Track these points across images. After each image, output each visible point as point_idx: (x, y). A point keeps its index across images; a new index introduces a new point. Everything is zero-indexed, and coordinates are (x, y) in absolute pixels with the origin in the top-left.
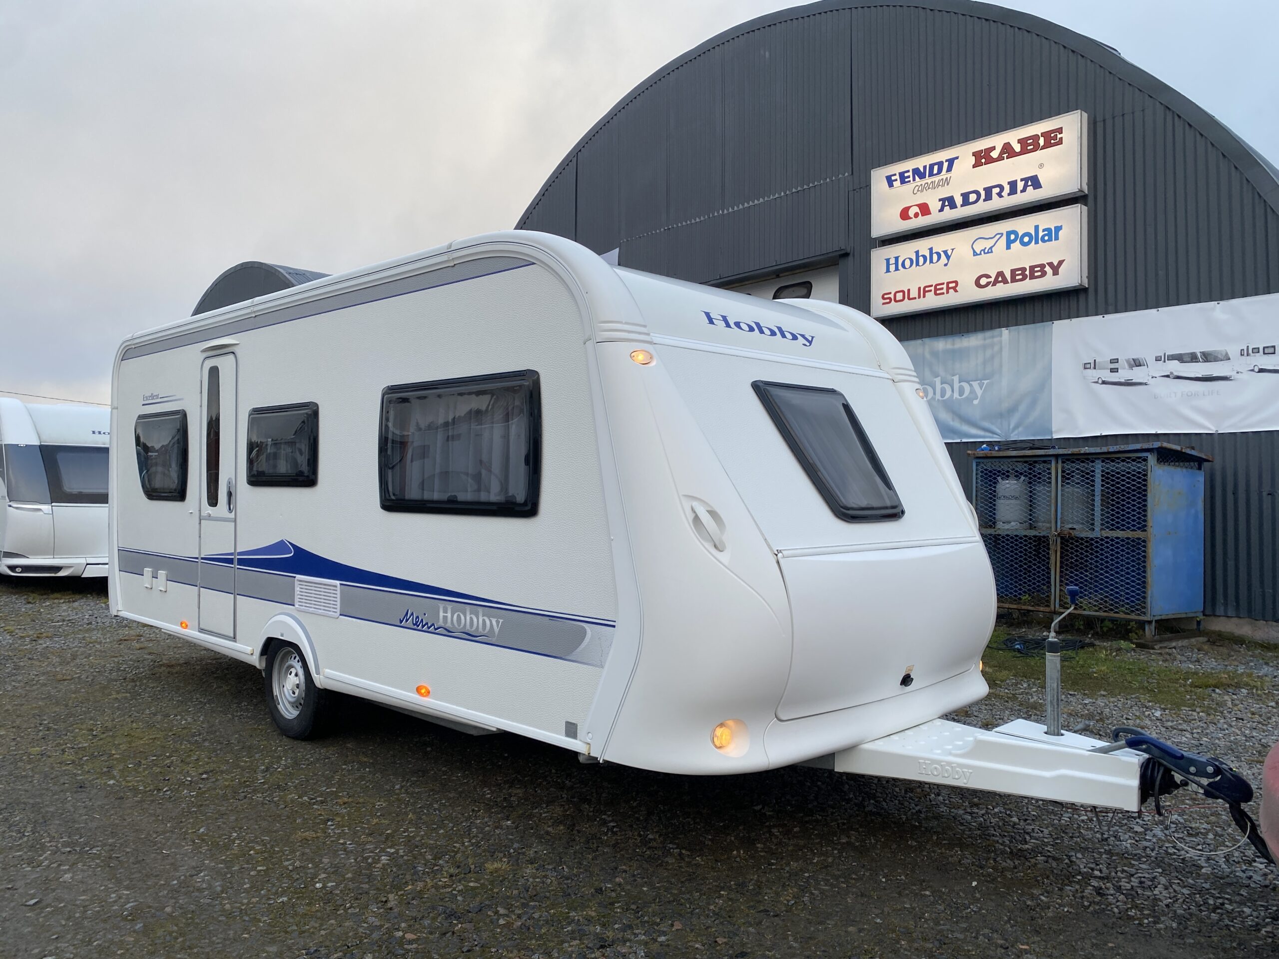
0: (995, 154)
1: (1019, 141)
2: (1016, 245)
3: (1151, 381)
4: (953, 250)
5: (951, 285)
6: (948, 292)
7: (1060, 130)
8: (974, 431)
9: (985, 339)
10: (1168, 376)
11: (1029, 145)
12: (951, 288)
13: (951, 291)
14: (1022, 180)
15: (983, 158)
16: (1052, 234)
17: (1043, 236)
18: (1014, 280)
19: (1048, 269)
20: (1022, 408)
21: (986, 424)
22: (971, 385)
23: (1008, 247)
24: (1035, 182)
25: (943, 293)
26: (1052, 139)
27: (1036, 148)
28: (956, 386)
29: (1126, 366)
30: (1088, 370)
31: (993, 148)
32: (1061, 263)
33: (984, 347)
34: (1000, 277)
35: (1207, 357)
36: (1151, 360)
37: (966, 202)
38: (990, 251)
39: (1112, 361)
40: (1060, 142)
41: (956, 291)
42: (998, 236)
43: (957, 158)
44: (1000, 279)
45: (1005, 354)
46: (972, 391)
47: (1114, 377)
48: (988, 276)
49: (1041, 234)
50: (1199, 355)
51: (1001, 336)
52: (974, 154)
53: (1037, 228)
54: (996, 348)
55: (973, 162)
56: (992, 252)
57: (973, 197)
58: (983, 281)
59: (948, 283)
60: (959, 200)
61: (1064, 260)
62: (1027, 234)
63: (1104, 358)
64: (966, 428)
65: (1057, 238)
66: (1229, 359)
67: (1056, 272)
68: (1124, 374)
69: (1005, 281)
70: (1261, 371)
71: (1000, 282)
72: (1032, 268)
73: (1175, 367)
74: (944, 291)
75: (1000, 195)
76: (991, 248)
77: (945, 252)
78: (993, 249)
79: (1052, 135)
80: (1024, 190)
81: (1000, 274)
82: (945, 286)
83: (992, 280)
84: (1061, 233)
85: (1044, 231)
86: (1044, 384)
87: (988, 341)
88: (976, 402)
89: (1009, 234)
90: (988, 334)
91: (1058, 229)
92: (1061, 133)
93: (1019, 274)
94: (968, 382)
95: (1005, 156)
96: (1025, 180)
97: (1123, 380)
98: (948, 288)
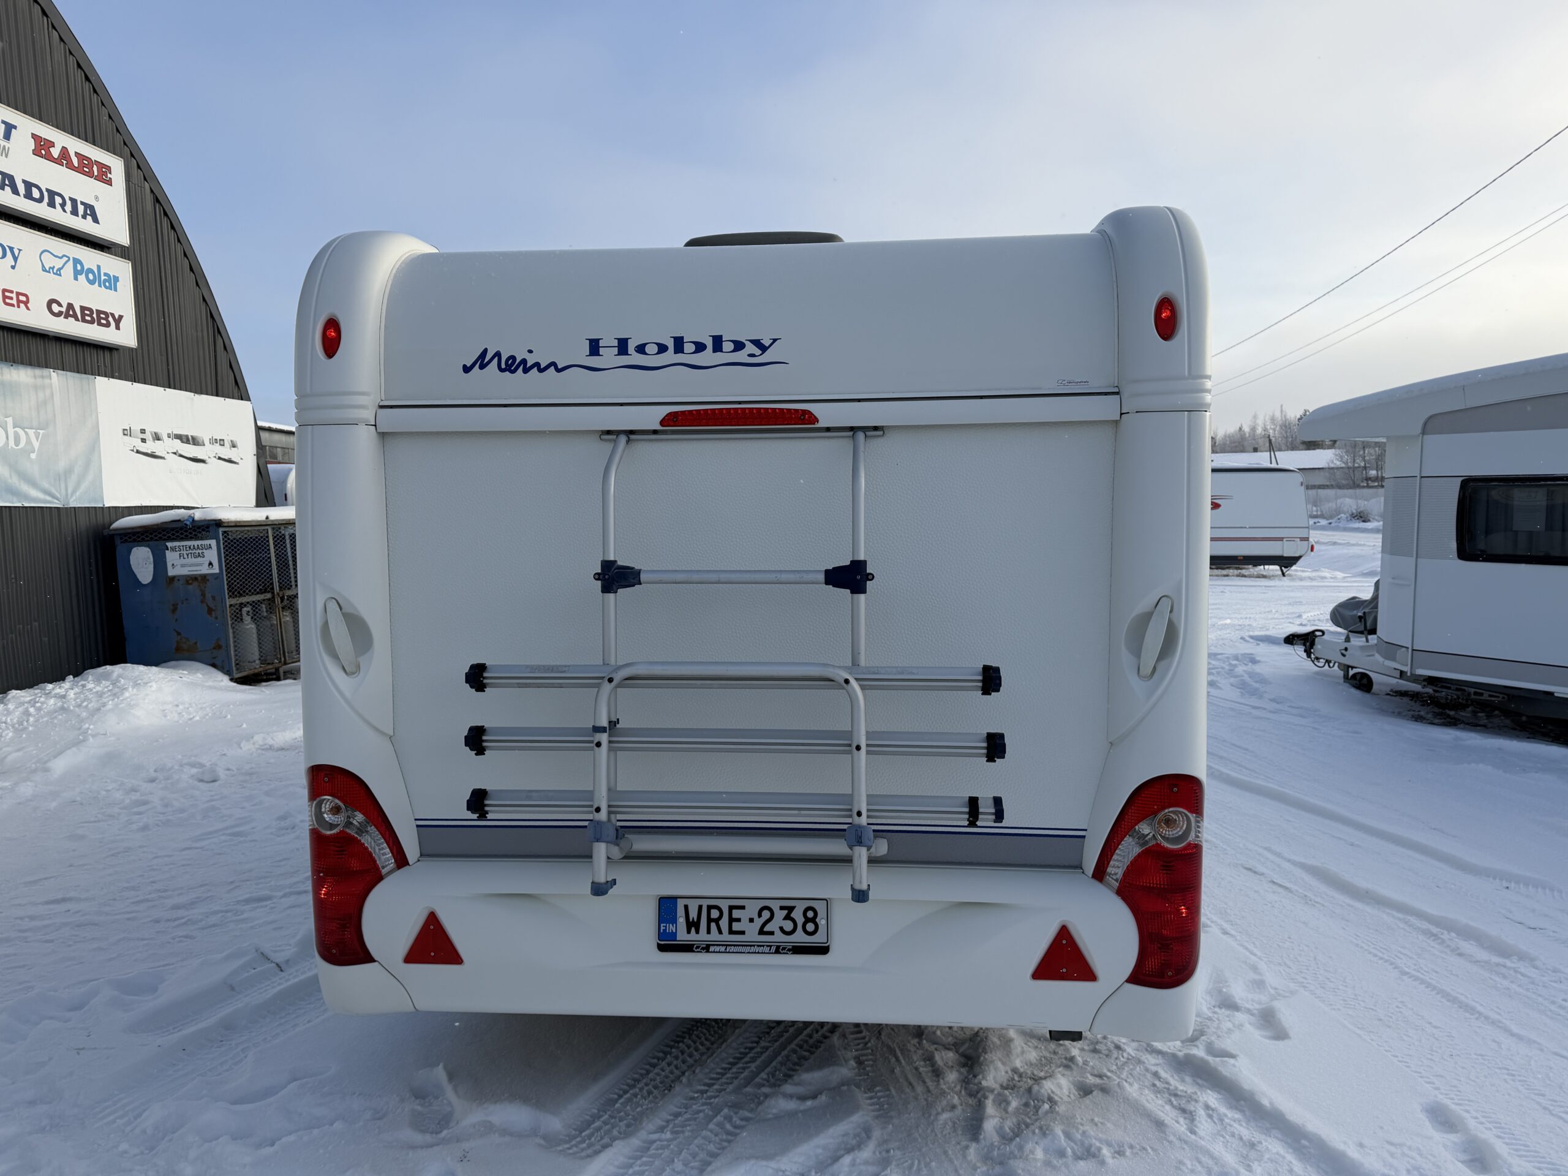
0: (55, 152)
1: (77, 154)
2: (82, 278)
3: (166, 456)
4: (20, 250)
5: (23, 298)
6: (19, 307)
7: (109, 168)
8: (34, 493)
9: (35, 377)
10: (175, 453)
11: (85, 166)
12: (22, 302)
13: (22, 305)
14: (82, 203)
15: (42, 148)
16: (111, 283)
17: (105, 281)
18: (84, 320)
19: (111, 319)
20: (77, 470)
21: (45, 485)
22: (26, 433)
23: (76, 279)
24: (91, 212)
25: (13, 305)
26: (103, 175)
27: (90, 174)
28: (11, 431)
29: (151, 439)
30: (126, 437)
31: (52, 144)
32: (121, 317)
33: (36, 388)
34: (70, 312)
35: (194, 441)
36: (165, 437)
37: (29, 196)
38: (58, 273)
39: (143, 431)
40: (109, 182)
41: (28, 308)
42: (65, 259)
43: (15, 127)
44: (71, 313)
45: (57, 398)
46: (29, 442)
47: (143, 448)
48: (60, 305)
49: (103, 278)
50: (190, 438)
51: (50, 377)
52: (34, 136)
53: (99, 267)
54: (48, 392)
55: (33, 148)
56: (60, 275)
57: (36, 194)
58: (55, 308)
59: (18, 294)
60: (21, 188)
61: (122, 316)
62: (90, 271)
63: (136, 428)
64: (25, 488)
65: (116, 290)
66: (204, 445)
67: (118, 328)
68: (150, 446)
69: (75, 317)
70: (220, 458)
71: (71, 316)
72: (99, 312)
73: (178, 445)
74: (14, 302)
75: (63, 205)
76: (60, 269)
77: (11, 249)
78: (62, 271)
79: (104, 170)
80: (84, 217)
81: (70, 306)
82: (14, 295)
83: (64, 309)
84: (118, 283)
85: (105, 274)
86: (94, 446)
87: (39, 381)
88: (33, 456)
89: (76, 261)
90: (38, 372)
91: (116, 279)
92: (110, 173)
93: (87, 315)
94: (23, 429)
95: (65, 162)
96: (87, 206)
97: (149, 452)
98: (19, 301)
